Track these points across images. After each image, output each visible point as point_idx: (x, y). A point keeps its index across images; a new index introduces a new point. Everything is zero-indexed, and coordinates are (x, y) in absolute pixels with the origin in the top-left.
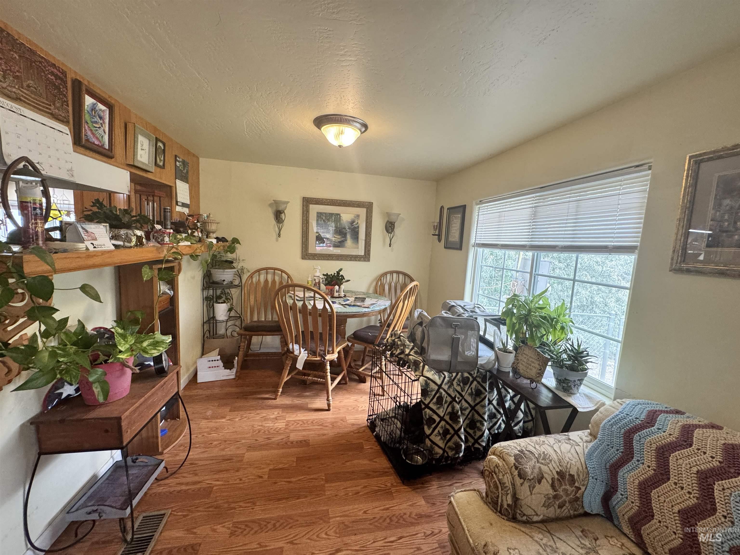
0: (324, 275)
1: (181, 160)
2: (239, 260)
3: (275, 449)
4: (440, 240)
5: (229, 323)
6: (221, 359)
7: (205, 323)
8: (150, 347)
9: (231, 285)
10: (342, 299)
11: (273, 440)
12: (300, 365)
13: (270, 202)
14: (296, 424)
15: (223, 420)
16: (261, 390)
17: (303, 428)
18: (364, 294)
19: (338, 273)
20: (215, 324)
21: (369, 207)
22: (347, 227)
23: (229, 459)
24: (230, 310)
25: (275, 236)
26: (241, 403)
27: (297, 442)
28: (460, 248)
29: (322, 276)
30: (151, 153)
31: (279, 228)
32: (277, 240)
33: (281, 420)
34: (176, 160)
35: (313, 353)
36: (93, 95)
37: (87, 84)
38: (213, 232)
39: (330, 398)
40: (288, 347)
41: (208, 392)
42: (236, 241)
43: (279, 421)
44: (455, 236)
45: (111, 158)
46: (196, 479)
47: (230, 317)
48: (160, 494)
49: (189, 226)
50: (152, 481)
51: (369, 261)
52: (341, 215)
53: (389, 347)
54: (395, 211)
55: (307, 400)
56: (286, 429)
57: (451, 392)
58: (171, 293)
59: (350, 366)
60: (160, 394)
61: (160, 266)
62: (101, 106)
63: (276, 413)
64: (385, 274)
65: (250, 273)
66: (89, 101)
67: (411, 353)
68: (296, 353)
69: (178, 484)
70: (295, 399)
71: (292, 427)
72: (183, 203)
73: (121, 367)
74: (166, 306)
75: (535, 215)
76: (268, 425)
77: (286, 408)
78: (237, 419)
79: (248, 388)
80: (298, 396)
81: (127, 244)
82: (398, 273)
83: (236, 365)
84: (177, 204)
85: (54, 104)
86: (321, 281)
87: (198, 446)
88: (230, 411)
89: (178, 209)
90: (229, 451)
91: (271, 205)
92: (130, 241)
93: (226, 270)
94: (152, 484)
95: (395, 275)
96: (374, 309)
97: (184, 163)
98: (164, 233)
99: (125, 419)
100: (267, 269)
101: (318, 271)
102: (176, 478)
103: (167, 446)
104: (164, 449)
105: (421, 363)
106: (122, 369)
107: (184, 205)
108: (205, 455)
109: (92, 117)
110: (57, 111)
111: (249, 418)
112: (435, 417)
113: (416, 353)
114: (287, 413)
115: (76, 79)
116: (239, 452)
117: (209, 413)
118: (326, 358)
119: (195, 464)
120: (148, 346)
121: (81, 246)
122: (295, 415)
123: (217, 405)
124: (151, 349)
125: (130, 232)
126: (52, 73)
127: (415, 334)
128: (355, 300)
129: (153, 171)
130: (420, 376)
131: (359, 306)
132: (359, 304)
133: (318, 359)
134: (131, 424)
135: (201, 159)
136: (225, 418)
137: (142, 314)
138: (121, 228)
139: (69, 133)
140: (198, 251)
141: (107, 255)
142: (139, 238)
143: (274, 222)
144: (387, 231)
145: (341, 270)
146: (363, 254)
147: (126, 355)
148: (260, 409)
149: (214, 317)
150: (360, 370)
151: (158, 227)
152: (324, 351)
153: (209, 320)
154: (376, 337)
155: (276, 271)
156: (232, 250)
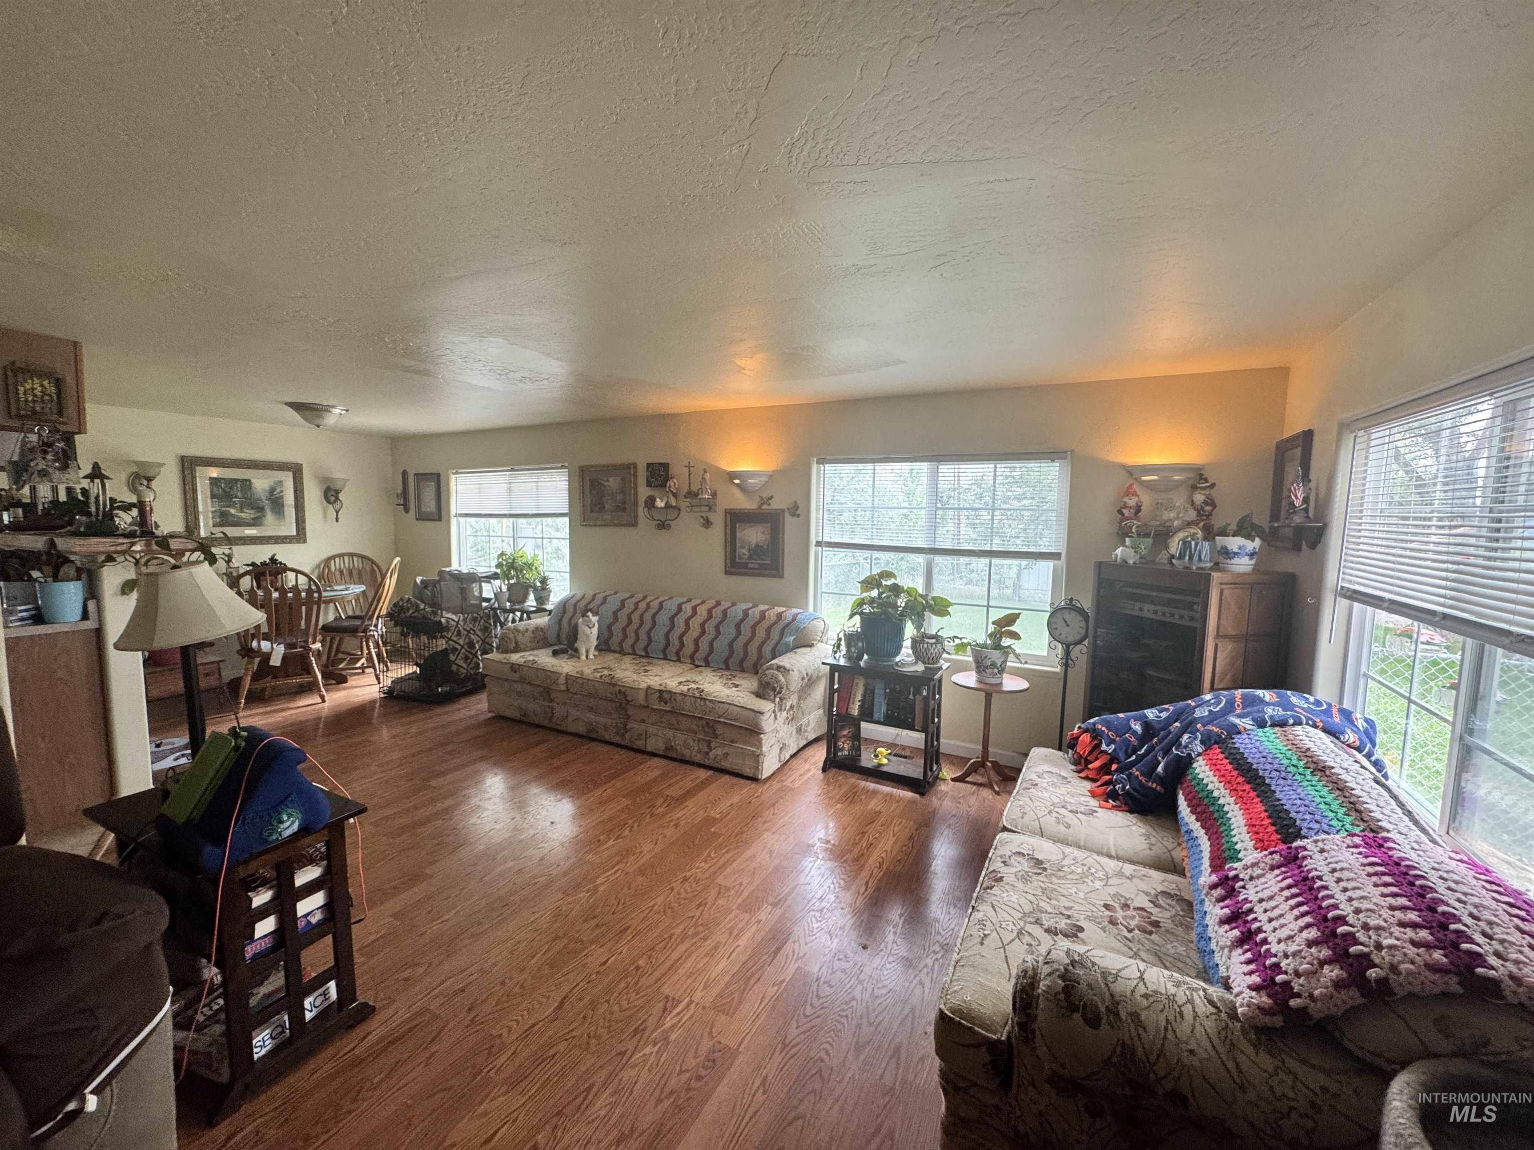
4: (407, 510)
12: (276, 661)
19: (273, 560)
21: (297, 471)
22: (264, 498)
28: (440, 519)
44: (429, 505)
51: (305, 541)
52: (253, 481)
54: (336, 475)
57: (466, 627)
64: (333, 557)
68: (267, 650)
75: (510, 490)
82: (350, 555)
95: (346, 558)
112: (457, 646)
133: (299, 650)
144: (329, 502)
145: (278, 556)
146: (295, 534)
152: (307, 641)
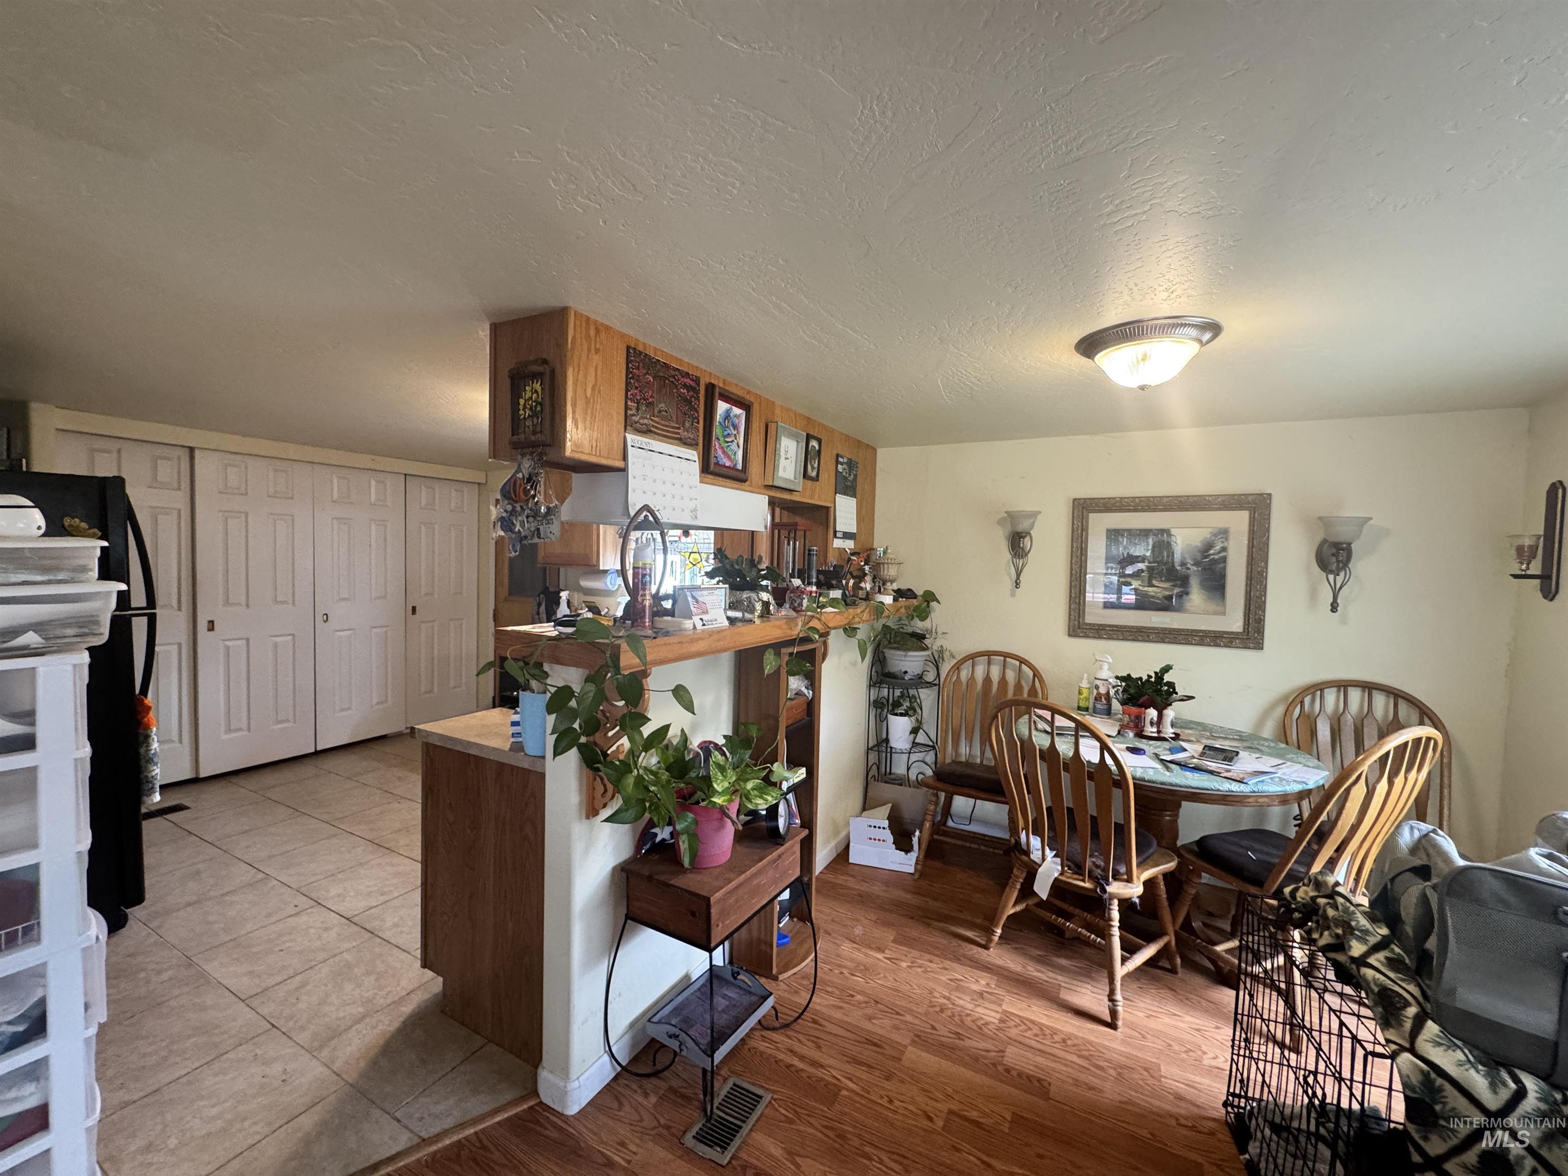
0: (1117, 678)
1: (845, 460)
2: (936, 633)
3: (966, 1065)
4: (1550, 594)
5: (914, 757)
6: (890, 827)
7: (871, 749)
8: (756, 792)
9: (920, 681)
10: (1166, 745)
11: (968, 1043)
12: (1042, 889)
13: (998, 517)
14: (1023, 1027)
15: (880, 956)
16: (962, 916)
17: (1039, 1046)
18: (1241, 737)
19: (1159, 676)
20: (889, 755)
21: (1258, 506)
22: (1190, 561)
23: (875, 1043)
24: (915, 731)
25: (1009, 583)
26: (915, 931)
27: (1020, 1075)
29: (1113, 681)
30: (799, 463)
31: (1017, 570)
32: (1013, 595)
33: (991, 1002)
34: (837, 462)
35: (1074, 865)
36: (727, 398)
37: (721, 385)
38: (892, 582)
39: (1118, 997)
40: (1019, 837)
41: (864, 887)
42: (930, 597)
43: (987, 1005)
45: (745, 481)
46: (816, 1055)
47: (915, 744)
48: (762, 1053)
49: (851, 573)
50: (752, 1025)
51: (1259, 646)
53: (1297, 915)
55: (1059, 978)
56: (999, 1029)
58: (809, 694)
59: (1187, 926)
60: (771, 873)
61: (790, 650)
62: (737, 411)
63: (983, 982)
64: (1318, 688)
65: (955, 661)
66: (722, 407)
67: (1372, 960)
68: (1036, 856)
69: (791, 1051)
70: (1031, 963)
71: (1014, 1032)
72: (845, 533)
73: (719, 816)
74: (799, 717)
76: (961, 1002)
77: (1007, 978)
78: (904, 965)
79: (935, 904)
80: (1040, 960)
81: (748, 616)
82: (1369, 687)
83: (916, 847)
84: (835, 536)
85: (683, 426)
86: (1112, 692)
87: (829, 989)
88: (894, 941)
89: (838, 543)
90: (881, 1027)
91: (1001, 522)
92: (752, 610)
93: (910, 653)
94: (752, 1029)
95: (1355, 695)
96: (1261, 787)
97: (851, 464)
98: (803, 592)
99: (715, 903)
100: (989, 654)
101: (1106, 667)
102: (789, 1037)
103: (785, 969)
104: (781, 973)
105: (1407, 1004)
106: (721, 819)
107: (847, 536)
108: (838, 1015)
109: (724, 428)
110: (686, 433)
111: (925, 972)
113: (1394, 963)
114: (1008, 991)
115: (710, 383)
116: (896, 1037)
117: (858, 930)
118: (1109, 889)
119: (820, 1025)
120: (753, 789)
121: (688, 624)
122: (1024, 1005)
123: (874, 918)
124: (756, 796)
125: (753, 595)
126: (685, 386)
127: (1397, 901)
128: (1202, 754)
129: (800, 489)
130: (1403, 1049)
131: (1211, 772)
132: (1212, 765)
133: (1087, 885)
134: (724, 914)
135: (879, 451)
136: (883, 952)
137: (758, 730)
138: (743, 590)
139: (697, 460)
140: (857, 619)
141: (715, 637)
142: (766, 605)
143: (1007, 555)
144: (1325, 568)
145: (1167, 669)
146: (1241, 629)
147: (723, 798)
148: (950, 960)
149: (887, 740)
150: (1219, 948)
151: (797, 582)
152: (1105, 870)
153: (878, 744)
154: (1271, 868)
155: (1008, 659)
156: (923, 614)
